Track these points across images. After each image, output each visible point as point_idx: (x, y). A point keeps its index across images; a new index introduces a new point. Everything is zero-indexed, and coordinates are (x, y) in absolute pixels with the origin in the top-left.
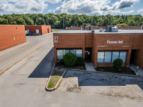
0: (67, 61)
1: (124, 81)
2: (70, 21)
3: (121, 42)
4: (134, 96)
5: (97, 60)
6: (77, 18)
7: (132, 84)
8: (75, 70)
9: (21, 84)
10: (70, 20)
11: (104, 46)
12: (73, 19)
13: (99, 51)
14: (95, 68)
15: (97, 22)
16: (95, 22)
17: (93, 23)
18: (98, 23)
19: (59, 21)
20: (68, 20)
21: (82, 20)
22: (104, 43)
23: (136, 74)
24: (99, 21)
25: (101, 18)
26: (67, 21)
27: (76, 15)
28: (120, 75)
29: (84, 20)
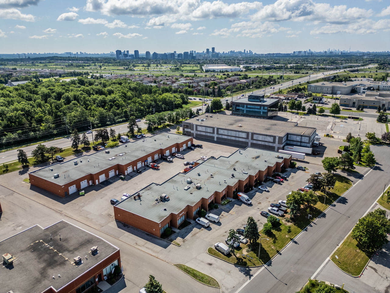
1: (191, 228)
4: (198, 232)
5: (177, 224)
7: (194, 228)
8: (173, 235)
9: (169, 252)
13: (178, 220)
14: (178, 229)
23: (191, 223)
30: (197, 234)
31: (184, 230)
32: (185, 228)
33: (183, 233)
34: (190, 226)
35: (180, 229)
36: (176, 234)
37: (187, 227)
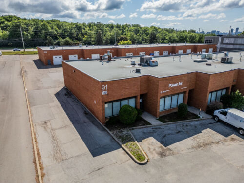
0: (127, 118)
1: (196, 127)
2: (32, 33)
3: (181, 84)
4: (217, 141)
5: (159, 109)
6: (45, 27)
7: (205, 129)
8: (139, 128)
9: (99, 169)
10: (31, 29)
11: (166, 91)
12: (36, 28)
13: (161, 97)
14: (158, 119)
15: (83, 35)
16: (80, 36)
17: (77, 36)
18: (86, 36)
19: (6, 33)
20: (27, 30)
21: (56, 30)
22: (166, 87)
23: (199, 117)
24: (86, 34)
25: (88, 28)
26: (25, 33)
27: (42, 22)
28: (188, 122)
29: (60, 31)
30: (213, 146)
31: (173, 126)
32: (179, 122)
33: (170, 132)
34: (194, 123)
35: (164, 122)
36: (147, 129)
37: (185, 122)
